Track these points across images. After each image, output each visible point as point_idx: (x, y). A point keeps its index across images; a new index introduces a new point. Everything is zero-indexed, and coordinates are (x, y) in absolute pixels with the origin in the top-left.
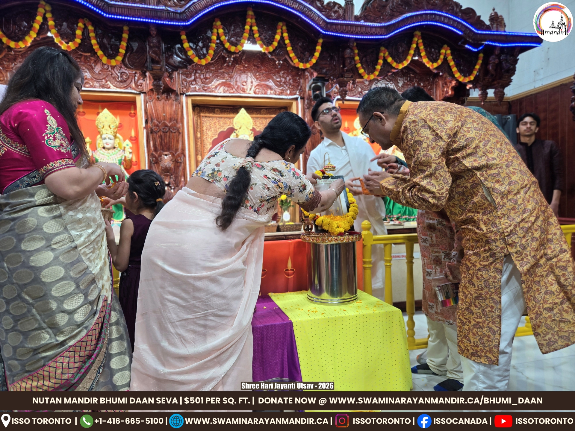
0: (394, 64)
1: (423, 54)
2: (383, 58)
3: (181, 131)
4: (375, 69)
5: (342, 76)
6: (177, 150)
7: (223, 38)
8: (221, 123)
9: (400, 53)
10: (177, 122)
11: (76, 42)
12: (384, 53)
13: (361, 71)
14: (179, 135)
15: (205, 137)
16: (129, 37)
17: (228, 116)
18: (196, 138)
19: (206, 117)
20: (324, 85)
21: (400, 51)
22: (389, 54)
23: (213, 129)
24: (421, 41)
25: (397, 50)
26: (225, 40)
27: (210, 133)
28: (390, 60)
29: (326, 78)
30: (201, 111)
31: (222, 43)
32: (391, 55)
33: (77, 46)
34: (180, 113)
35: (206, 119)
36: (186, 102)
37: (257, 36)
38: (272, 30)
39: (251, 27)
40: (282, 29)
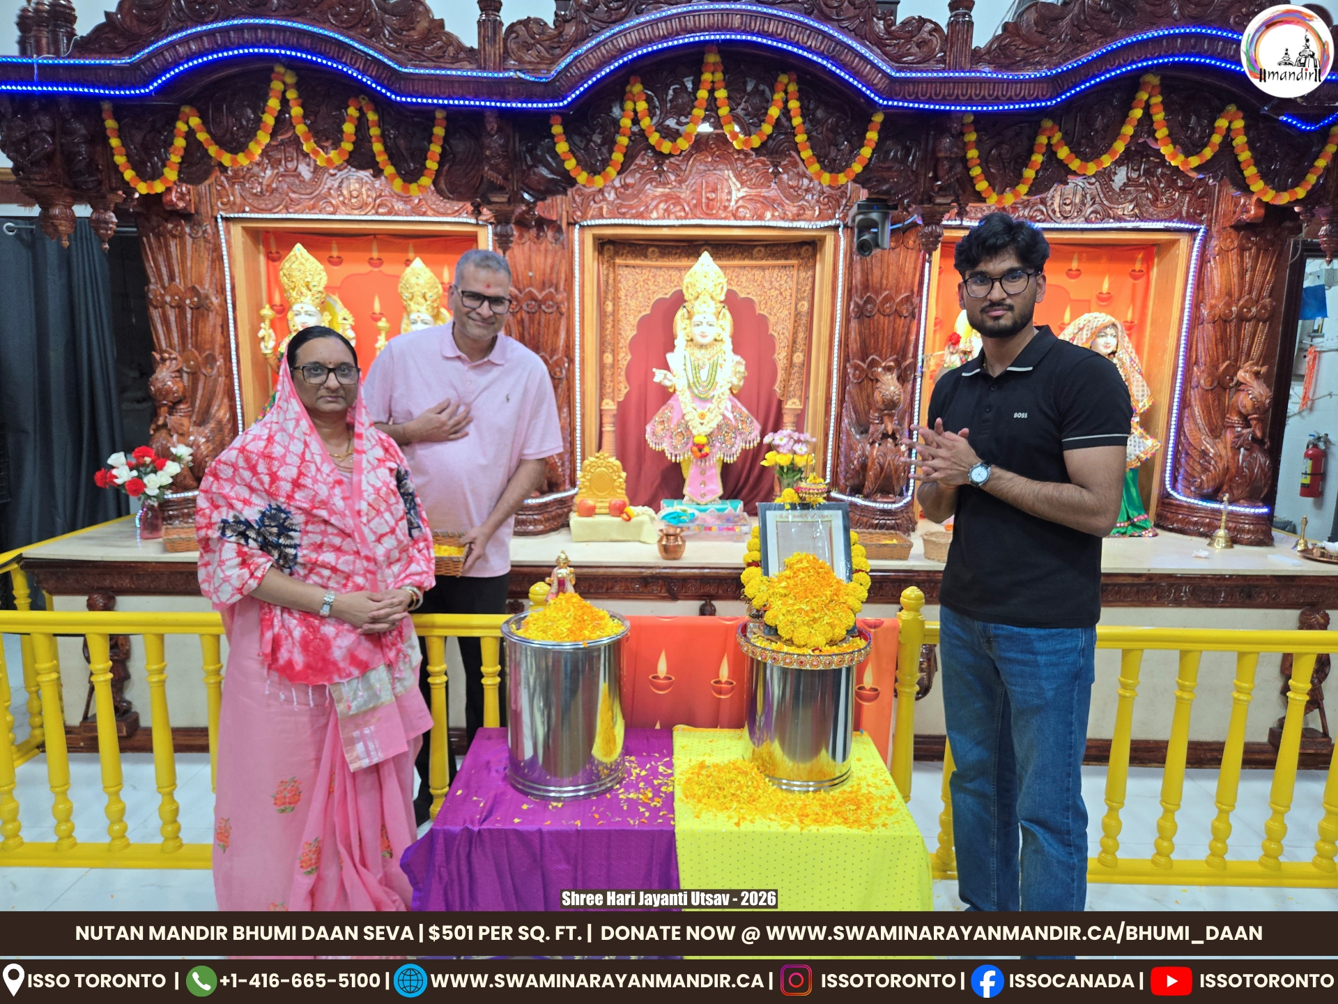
0: (1075, 164)
1: (1162, 133)
2: (1044, 150)
3: (564, 310)
4: (1019, 178)
5: (930, 200)
6: (553, 351)
7: (646, 122)
8: (660, 279)
9: (1097, 131)
10: (557, 289)
11: (344, 150)
12: (1050, 136)
13: (982, 186)
14: (560, 319)
15: (622, 313)
16: (447, 132)
17: (678, 263)
18: (602, 314)
19: (627, 266)
20: (885, 216)
21: (1099, 124)
22: (1063, 138)
23: (640, 294)
24: (1157, 99)
25: (1088, 123)
26: (649, 127)
27: (633, 303)
28: (1063, 153)
29: (890, 204)
30: (616, 254)
31: (643, 135)
32: (1068, 140)
33: (347, 157)
34: (564, 268)
35: (626, 271)
36: (581, 243)
37: (724, 111)
38: (763, 91)
39: (712, 92)
40: (786, 92)
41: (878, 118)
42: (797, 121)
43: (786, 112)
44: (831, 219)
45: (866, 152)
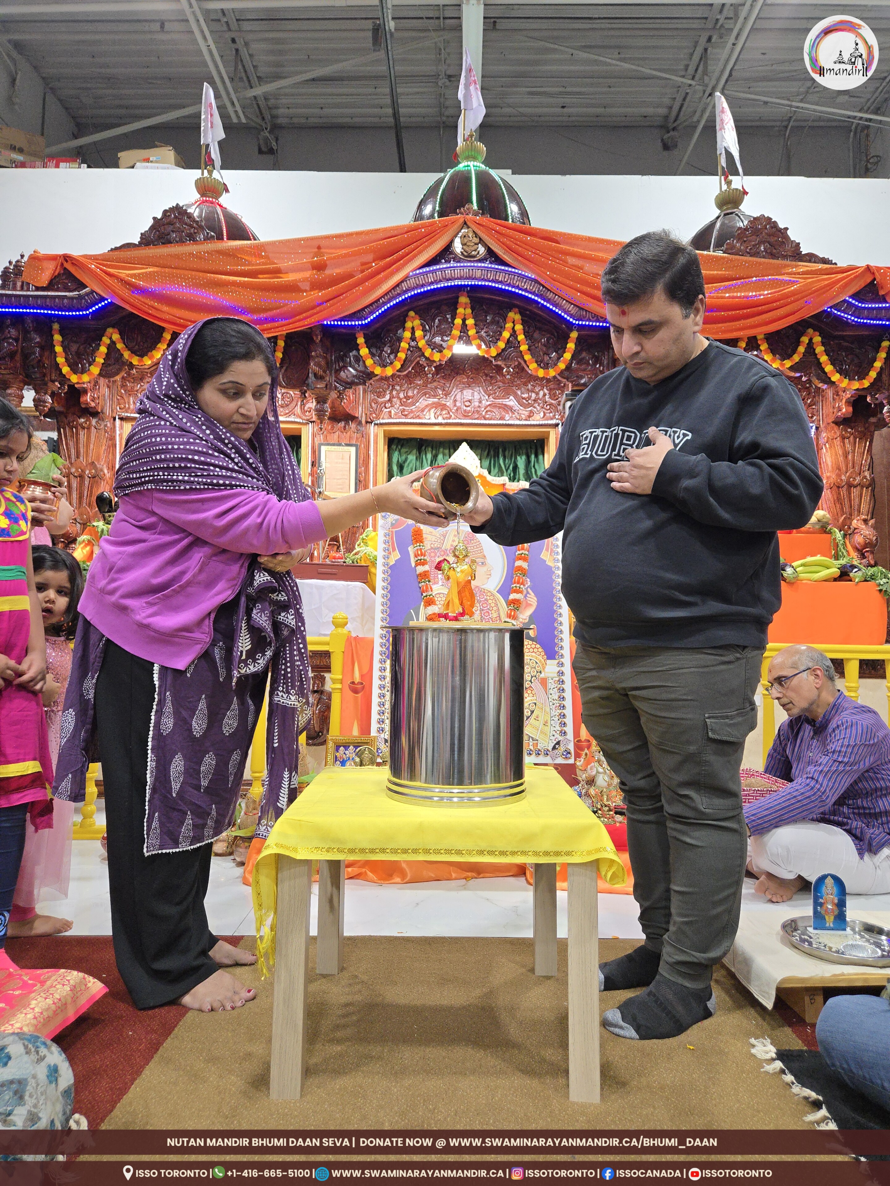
7: (420, 340)
26: (423, 342)
31: (418, 348)
36: (375, 436)
37: (472, 332)
38: (498, 322)
39: (464, 320)
40: (513, 322)
41: (574, 335)
42: (521, 337)
43: (514, 334)
44: (552, 419)
45: (568, 356)
